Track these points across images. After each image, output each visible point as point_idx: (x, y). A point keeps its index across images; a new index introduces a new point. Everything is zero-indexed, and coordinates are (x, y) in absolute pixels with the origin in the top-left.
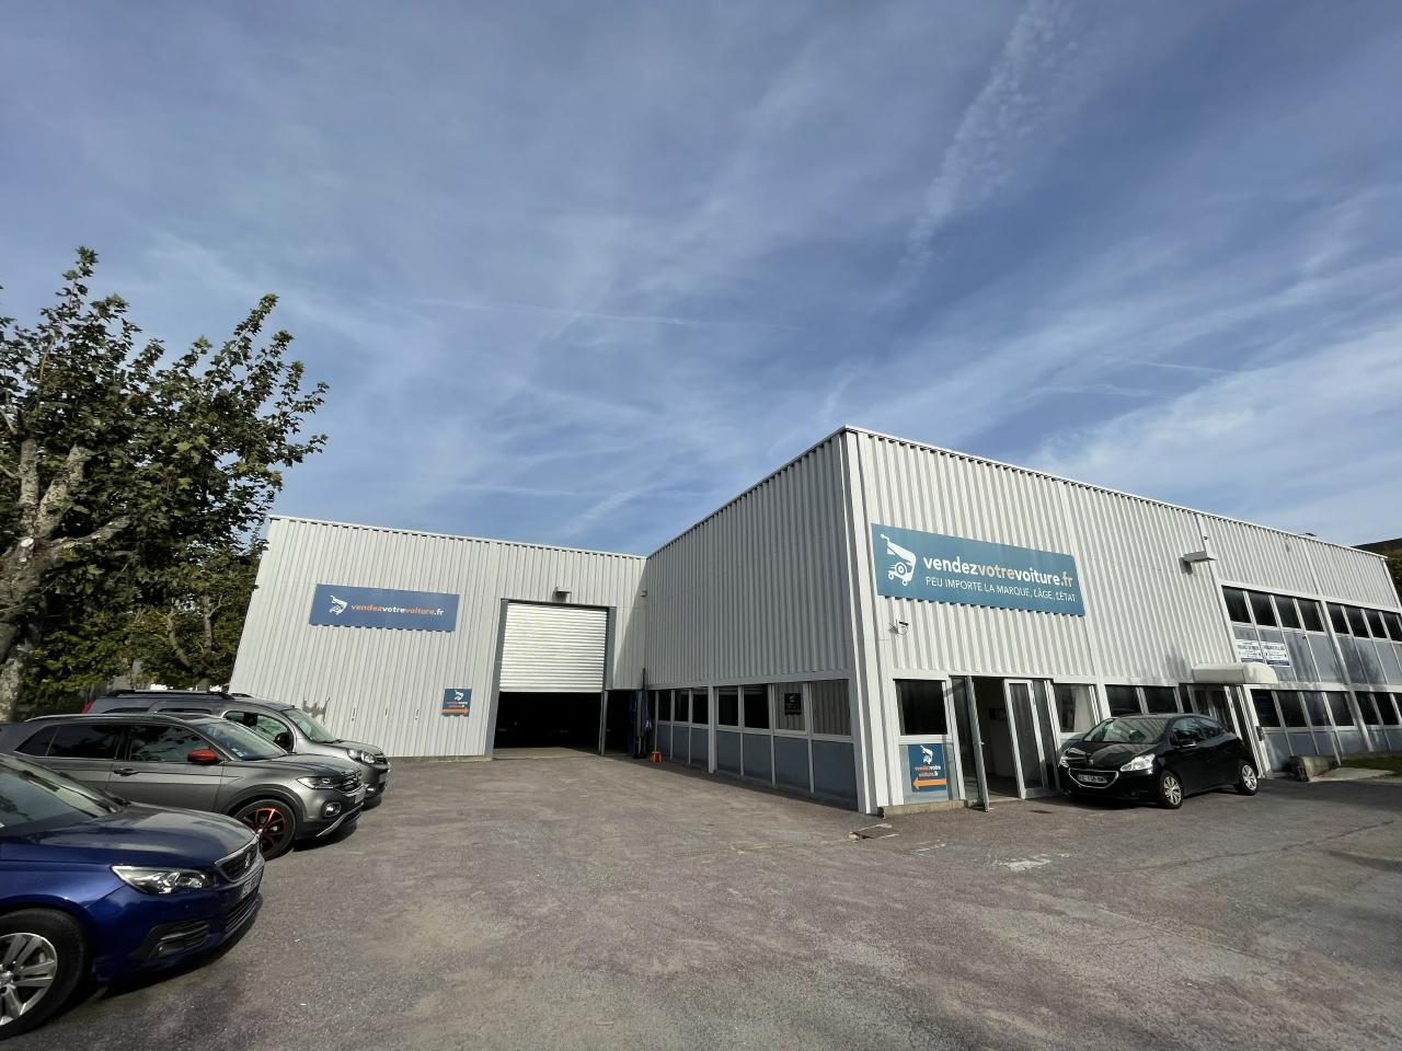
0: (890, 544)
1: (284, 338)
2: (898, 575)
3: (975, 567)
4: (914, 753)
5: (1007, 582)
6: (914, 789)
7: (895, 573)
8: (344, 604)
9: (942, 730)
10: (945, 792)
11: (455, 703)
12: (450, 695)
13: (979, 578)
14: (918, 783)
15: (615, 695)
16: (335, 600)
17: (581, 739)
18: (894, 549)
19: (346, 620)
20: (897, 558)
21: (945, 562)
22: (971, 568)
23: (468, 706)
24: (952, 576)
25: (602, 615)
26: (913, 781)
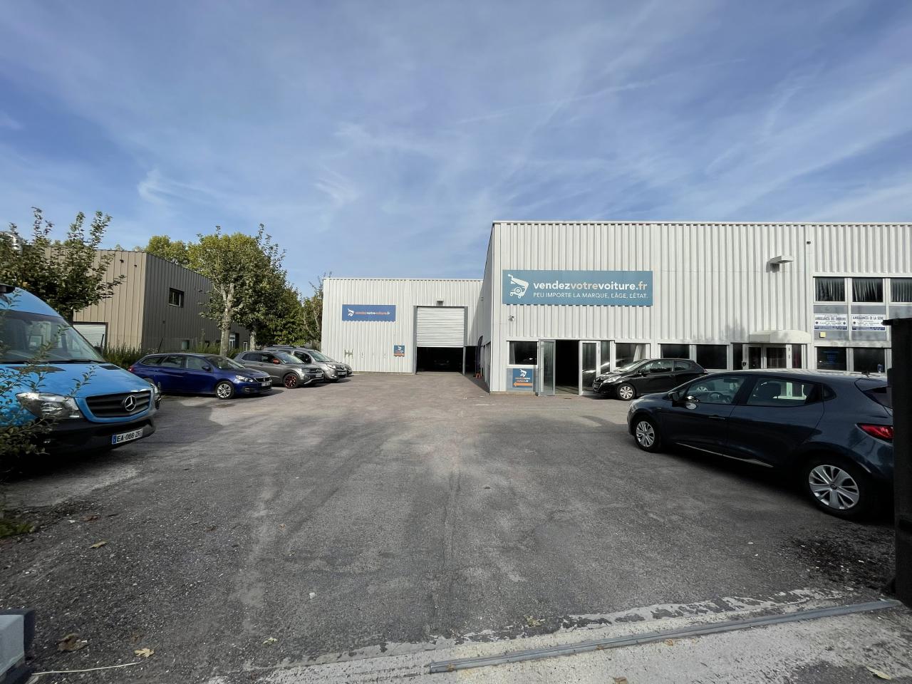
0: (513, 279)
1: (269, 237)
3: (568, 285)
4: (516, 372)
5: (592, 291)
6: (514, 386)
7: (515, 293)
8: (353, 312)
9: (534, 362)
10: (532, 389)
11: (399, 351)
12: (396, 348)
13: (571, 290)
14: (516, 384)
15: (468, 348)
16: (350, 311)
17: (455, 368)
18: (515, 280)
19: (355, 318)
20: (516, 285)
21: (547, 284)
22: (565, 286)
23: (404, 353)
24: (552, 291)
25: (462, 311)
26: (513, 383)
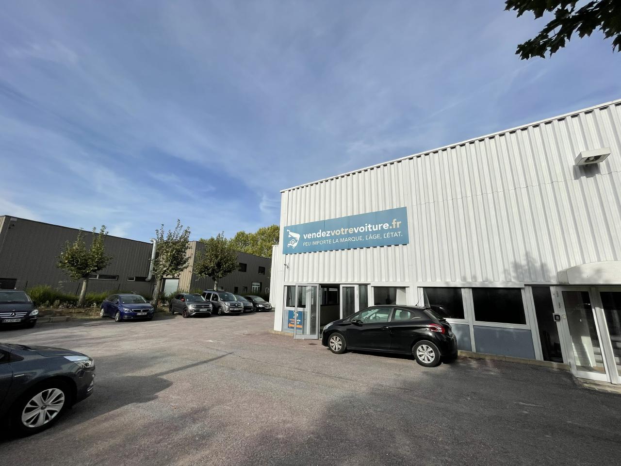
0: (290, 233)
2: (291, 245)
3: (329, 232)
4: (291, 314)
5: (348, 235)
6: (289, 327)
7: (291, 244)
9: (304, 306)
13: (331, 237)
14: (290, 325)
20: (292, 238)
21: (313, 234)
22: (327, 233)
24: (317, 239)
26: (289, 323)
